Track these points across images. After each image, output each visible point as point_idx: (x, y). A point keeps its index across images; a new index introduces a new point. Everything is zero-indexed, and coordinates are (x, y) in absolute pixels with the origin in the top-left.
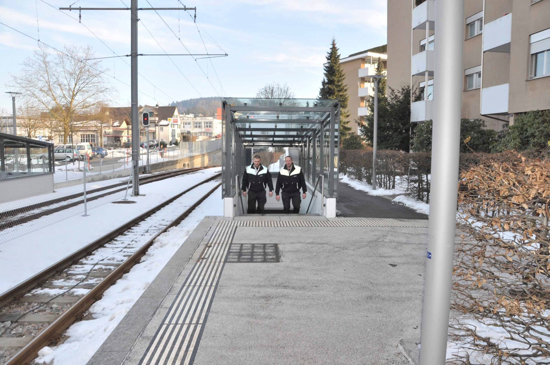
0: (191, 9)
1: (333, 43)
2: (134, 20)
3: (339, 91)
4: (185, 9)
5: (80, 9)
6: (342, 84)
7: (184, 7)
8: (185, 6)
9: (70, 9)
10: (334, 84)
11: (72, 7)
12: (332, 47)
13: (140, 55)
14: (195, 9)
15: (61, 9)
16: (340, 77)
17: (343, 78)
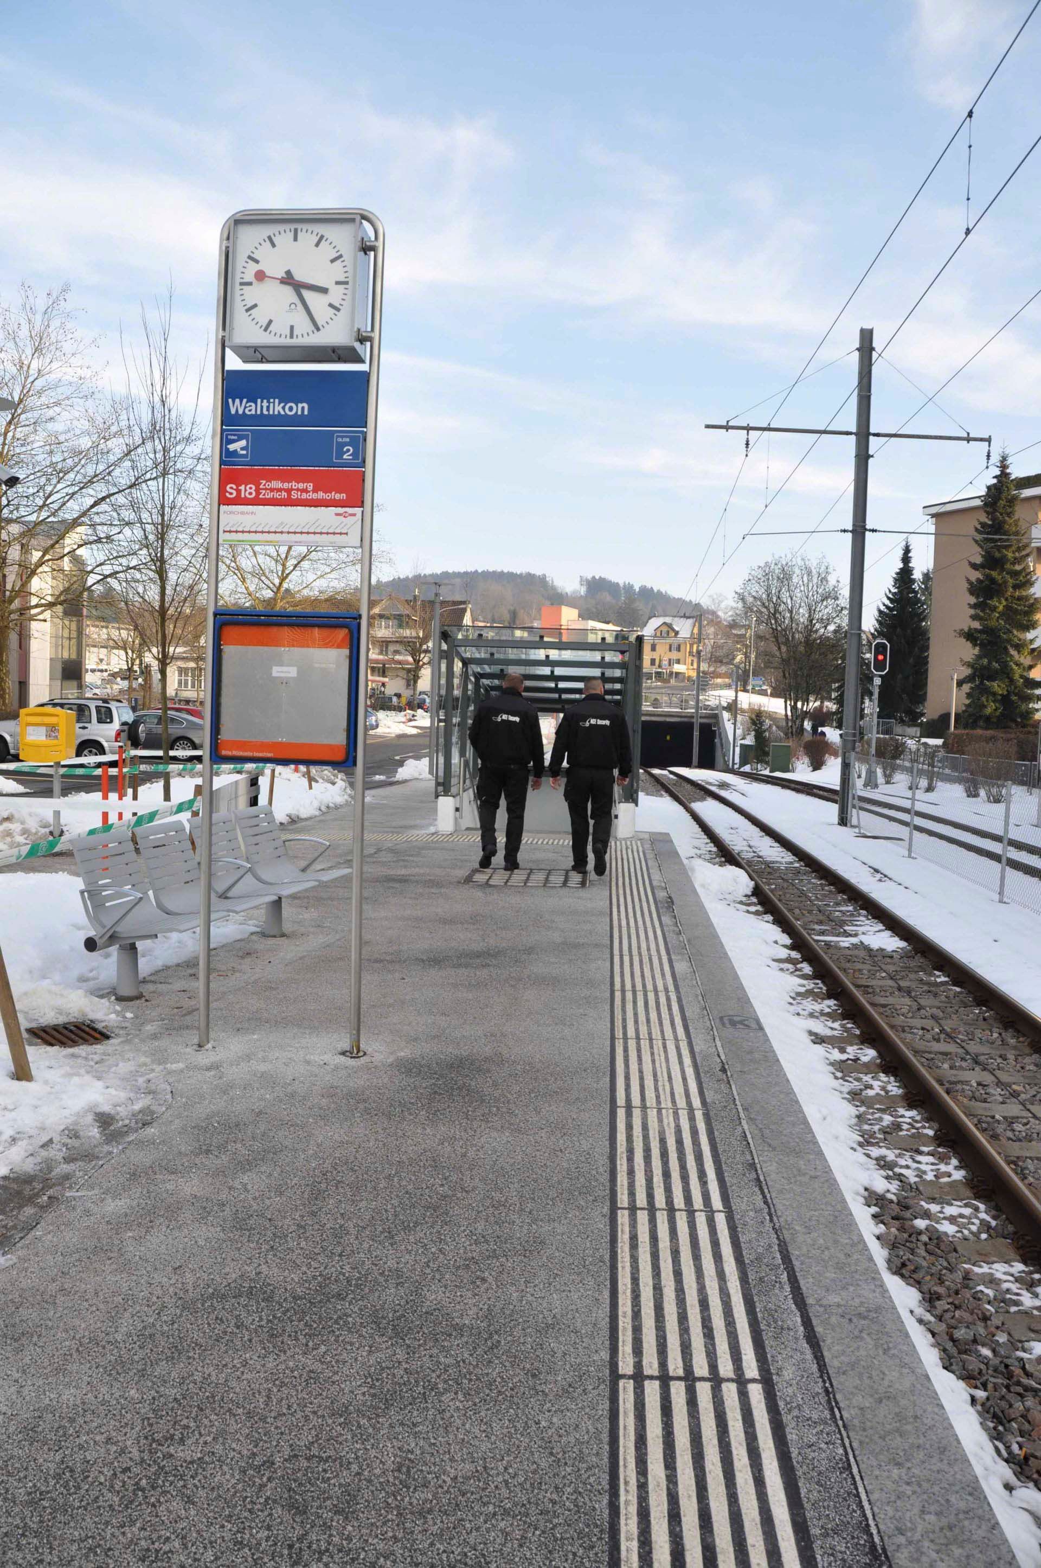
0: (982, 440)
1: (1002, 462)
2: (863, 458)
3: (1016, 587)
4: (968, 439)
5: (748, 429)
6: (1024, 569)
7: (966, 435)
8: (968, 434)
9: (727, 427)
10: (1003, 569)
11: (730, 424)
12: (999, 473)
13: (870, 530)
14: (989, 440)
15: (708, 426)
16: (1019, 549)
17: (1024, 553)
